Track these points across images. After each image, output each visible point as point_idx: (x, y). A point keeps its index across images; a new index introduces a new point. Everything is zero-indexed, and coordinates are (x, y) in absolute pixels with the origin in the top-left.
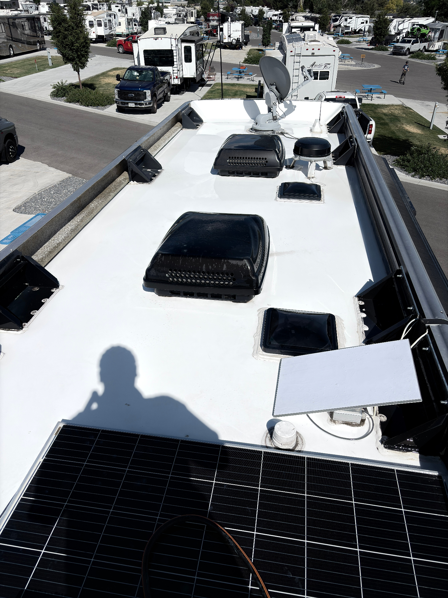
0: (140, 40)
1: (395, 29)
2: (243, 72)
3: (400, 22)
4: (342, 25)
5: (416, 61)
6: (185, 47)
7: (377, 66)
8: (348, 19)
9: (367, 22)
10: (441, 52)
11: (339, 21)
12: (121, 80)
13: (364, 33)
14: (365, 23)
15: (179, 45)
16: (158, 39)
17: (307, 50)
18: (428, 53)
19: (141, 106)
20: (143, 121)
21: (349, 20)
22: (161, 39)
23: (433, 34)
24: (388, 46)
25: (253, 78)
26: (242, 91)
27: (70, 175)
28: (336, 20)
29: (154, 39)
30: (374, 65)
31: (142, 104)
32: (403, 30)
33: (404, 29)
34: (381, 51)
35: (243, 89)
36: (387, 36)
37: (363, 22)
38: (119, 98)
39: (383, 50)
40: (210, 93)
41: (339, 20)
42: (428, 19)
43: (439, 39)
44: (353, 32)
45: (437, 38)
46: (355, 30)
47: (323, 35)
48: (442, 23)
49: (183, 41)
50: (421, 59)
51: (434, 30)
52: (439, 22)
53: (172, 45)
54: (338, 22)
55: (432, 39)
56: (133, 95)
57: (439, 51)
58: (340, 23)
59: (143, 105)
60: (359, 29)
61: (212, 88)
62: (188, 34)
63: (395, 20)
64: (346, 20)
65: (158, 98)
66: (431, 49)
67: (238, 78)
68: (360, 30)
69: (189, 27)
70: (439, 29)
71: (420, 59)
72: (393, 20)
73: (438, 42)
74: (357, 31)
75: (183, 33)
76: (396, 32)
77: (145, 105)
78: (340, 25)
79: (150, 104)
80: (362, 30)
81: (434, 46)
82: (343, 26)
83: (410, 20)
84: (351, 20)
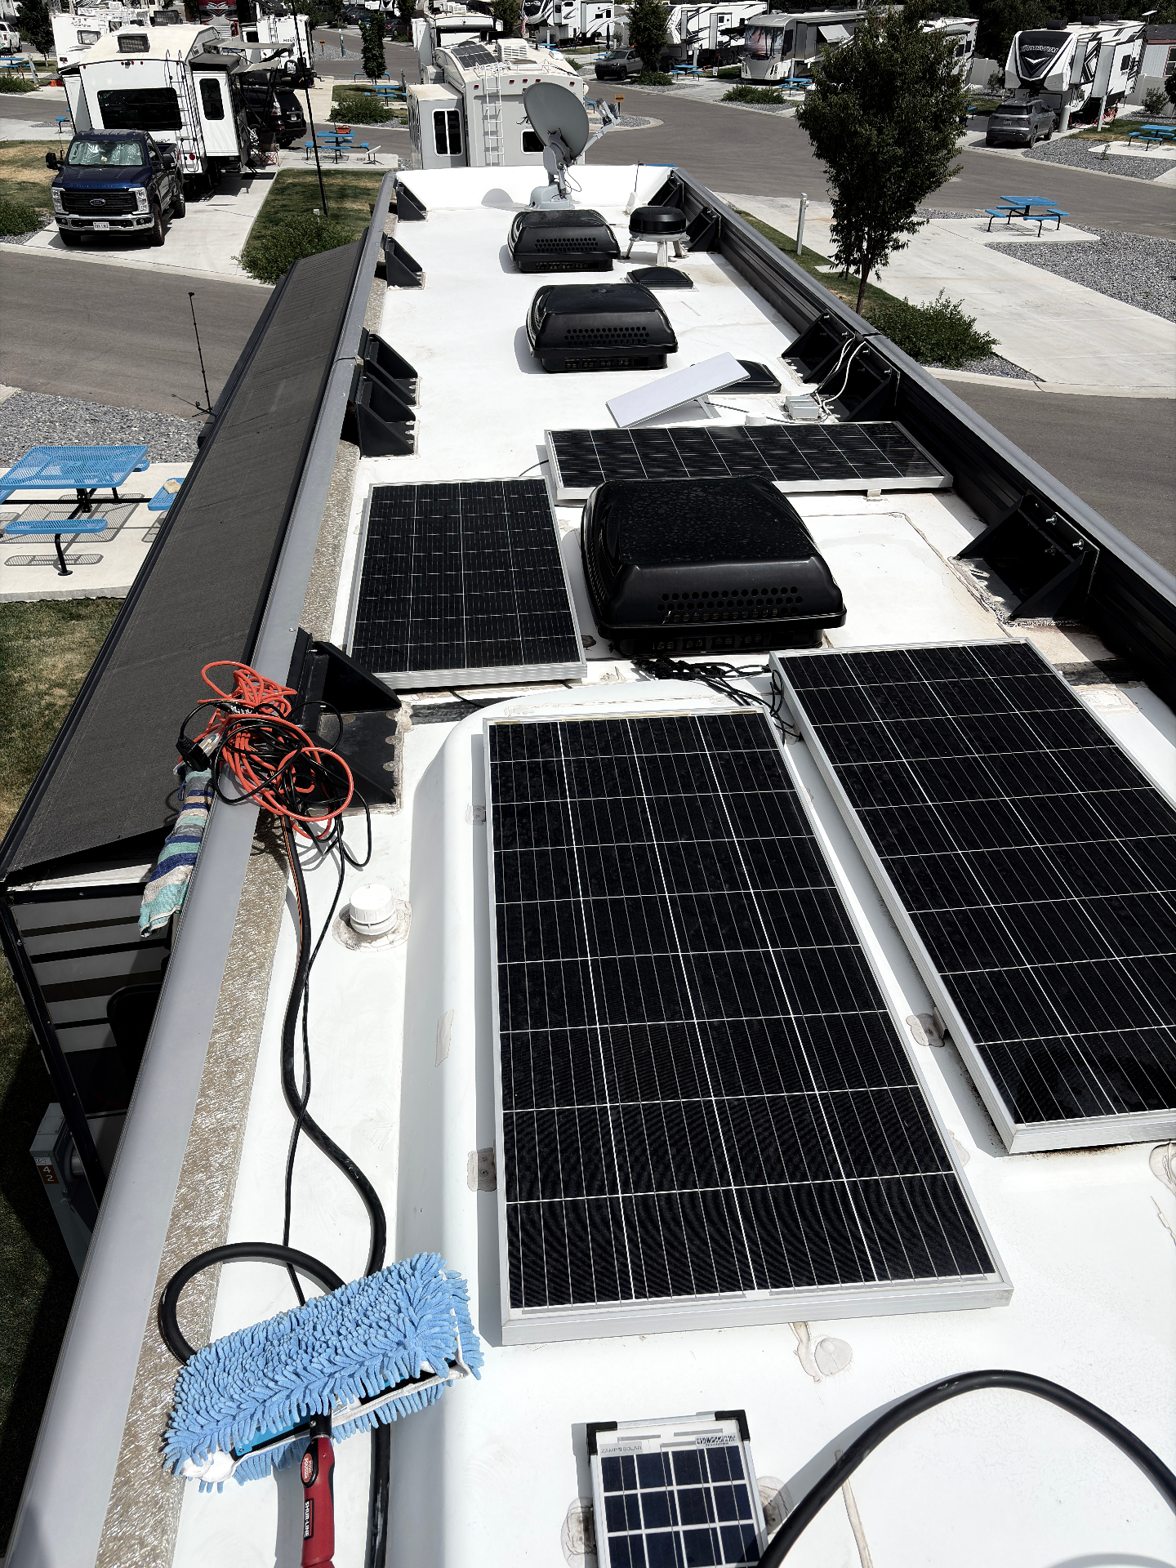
0: (85, 67)
1: (680, 30)
2: (345, 141)
3: (689, 14)
4: (550, 21)
5: (740, 107)
6: (203, 82)
7: (654, 123)
8: (563, 8)
9: (608, 14)
10: (792, 85)
11: (540, 12)
12: (59, 165)
13: (608, 42)
14: (605, 15)
15: (188, 77)
16: (133, 63)
17: (512, 82)
18: (764, 87)
19: (127, 229)
20: (139, 263)
21: (565, 10)
22: (142, 63)
23: (769, 41)
24: (670, 73)
25: (372, 156)
26: (356, 187)
27: (18, 390)
28: (533, 11)
29: (122, 64)
30: (647, 119)
31: (128, 223)
32: (698, 32)
33: (701, 30)
34: (655, 85)
35: (355, 183)
36: (664, 50)
37: (600, 13)
38: (66, 211)
39: (660, 84)
40: (277, 194)
41: (541, 10)
42: (751, 5)
43: (785, 53)
44: (580, 39)
45: (778, 50)
46: (584, 34)
47: (537, 47)
48: (786, 14)
49: (195, 67)
50: (751, 102)
51: (772, 32)
52: (779, 11)
53: (171, 78)
54: (540, 14)
55: (769, 53)
56: (103, 201)
57: (788, 82)
58: (546, 16)
59: (132, 225)
60: (593, 30)
61: (277, 181)
62: (201, 51)
63: (678, 8)
64: (558, 9)
65: (163, 206)
66: (769, 77)
67: (336, 158)
68: (596, 35)
69: (200, 33)
70: (781, 29)
71: (748, 103)
72: (673, 8)
73: (782, 60)
74: (588, 35)
75: (192, 48)
76: (684, 37)
77: (135, 223)
78: (544, 23)
79: (147, 221)
80: (600, 34)
81: (774, 70)
82: (553, 25)
83: (711, 8)
84: (569, 9)
